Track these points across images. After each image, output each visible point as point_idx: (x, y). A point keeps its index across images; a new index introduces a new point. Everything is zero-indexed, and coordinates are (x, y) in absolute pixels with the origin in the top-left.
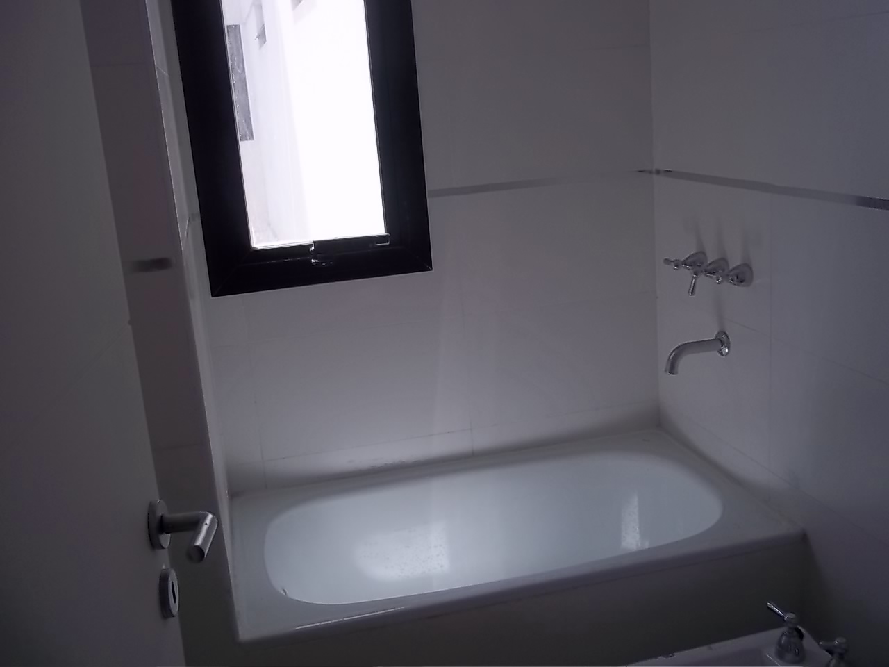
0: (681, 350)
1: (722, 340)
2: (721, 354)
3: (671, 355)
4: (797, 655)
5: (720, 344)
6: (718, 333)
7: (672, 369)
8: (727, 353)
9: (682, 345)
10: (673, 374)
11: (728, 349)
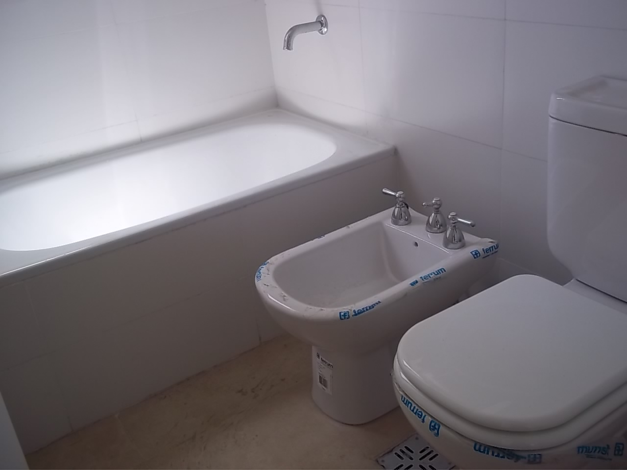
0: (293, 31)
1: (321, 22)
2: (322, 33)
3: (286, 37)
4: (406, 220)
5: (320, 25)
6: (318, 17)
7: (288, 45)
8: (326, 32)
9: (293, 27)
10: (290, 50)
11: (327, 29)
